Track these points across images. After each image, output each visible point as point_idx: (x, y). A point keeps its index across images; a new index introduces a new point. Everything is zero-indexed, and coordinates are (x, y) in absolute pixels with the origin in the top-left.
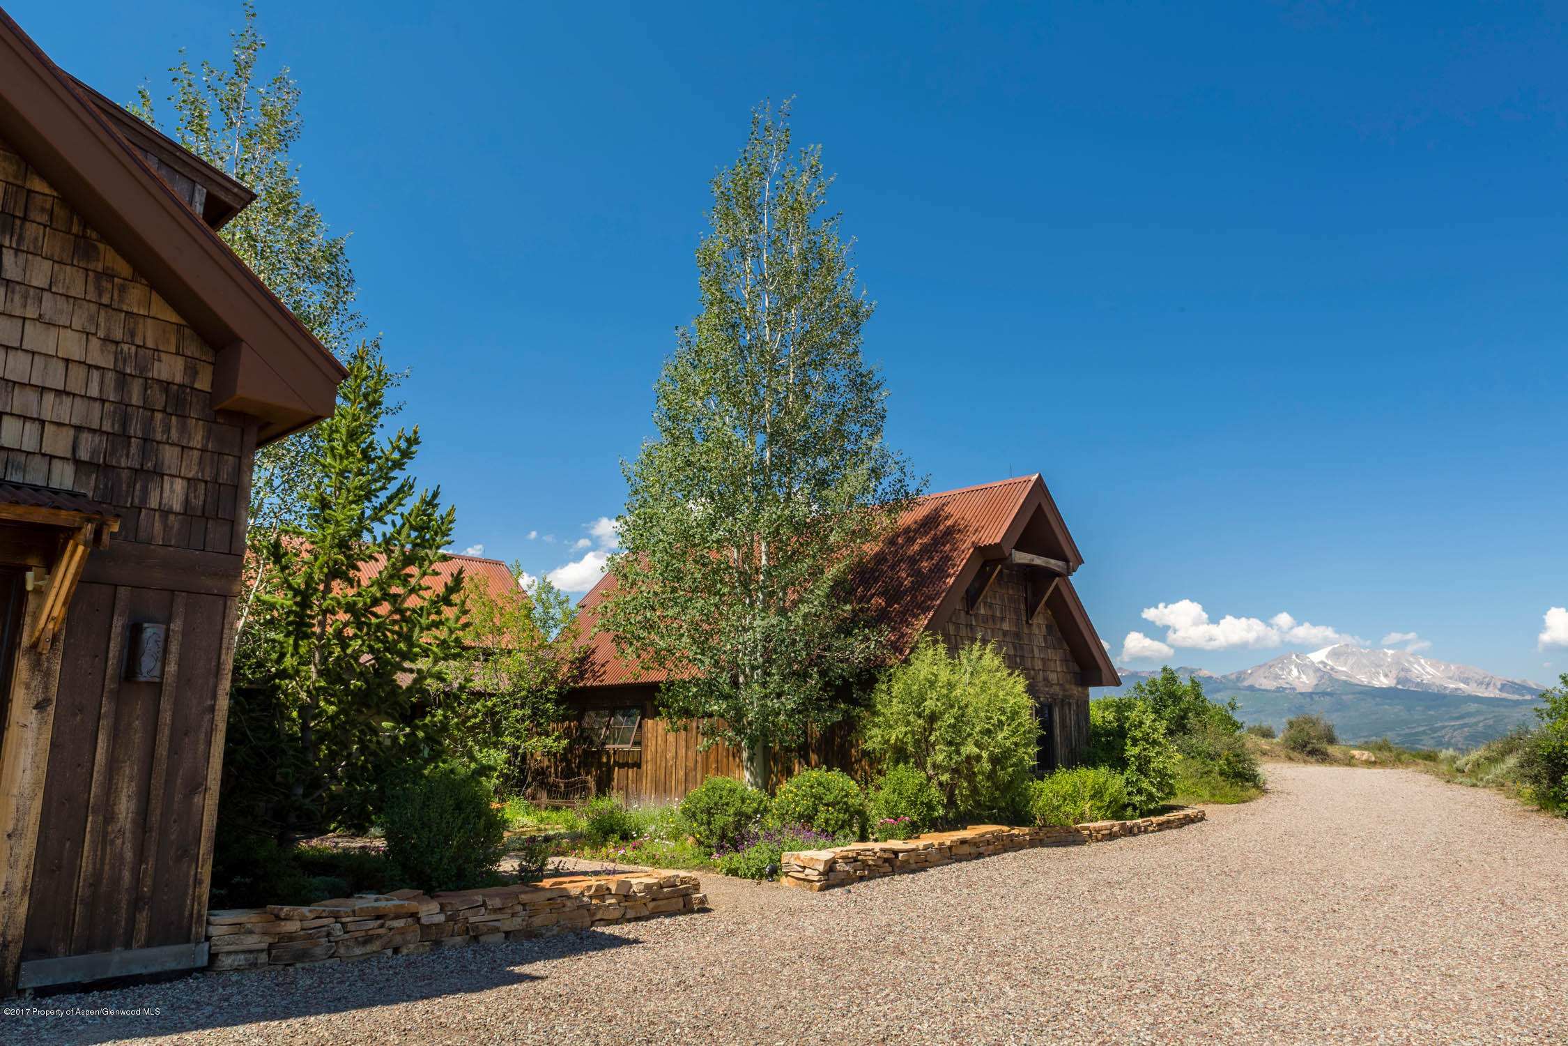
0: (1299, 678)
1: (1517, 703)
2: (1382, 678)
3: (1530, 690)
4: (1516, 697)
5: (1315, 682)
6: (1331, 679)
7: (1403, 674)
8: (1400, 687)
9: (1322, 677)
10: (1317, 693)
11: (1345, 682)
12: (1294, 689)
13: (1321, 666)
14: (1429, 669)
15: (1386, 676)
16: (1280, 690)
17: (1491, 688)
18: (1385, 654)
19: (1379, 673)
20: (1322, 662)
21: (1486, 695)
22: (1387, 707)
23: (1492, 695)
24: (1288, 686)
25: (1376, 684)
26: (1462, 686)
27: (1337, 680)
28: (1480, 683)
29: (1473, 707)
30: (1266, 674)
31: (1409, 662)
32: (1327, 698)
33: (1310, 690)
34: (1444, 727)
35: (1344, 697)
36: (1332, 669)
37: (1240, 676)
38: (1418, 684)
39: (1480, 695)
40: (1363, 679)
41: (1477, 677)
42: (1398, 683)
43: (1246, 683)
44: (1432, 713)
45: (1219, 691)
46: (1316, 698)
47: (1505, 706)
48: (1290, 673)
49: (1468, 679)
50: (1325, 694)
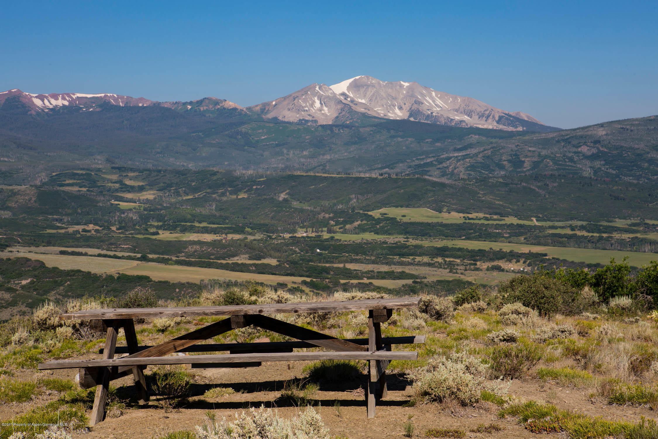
0: (320, 110)
1: (511, 135)
2: (397, 111)
3: (522, 122)
4: (511, 129)
5: (335, 115)
6: (351, 111)
7: (415, 106)
8: (412, 119)
9: (342, 109)
10: (337, 126)
11: (363, 114)
12: (316, 121)
13: (342, 98)
14: (439, 102)
15: (400, 108)
16: (302, 122)
17: (490, 120)
18: (401, 86)
19: (394, 106)
20: (343, 94)
21: (485, 127)
22: (400, 139)
23: (490, 127)
24: (310, 118)
25: (391, 116)
26: (466, 118)
27: (357, 113)
28: (481, 116)
29: (475, 138)
30: (290, 106)
31: (422, 94)
32: (347, 130)
33: (330, 123)
34: (449, 158)
35: (361, 130)
36: (352, 101)
37: (265, 108)
38: (428, 117)
39: (480, 126)
40: (379, 111)
41: (479, 109)
42: (411, 116)
43: (270, 116)
44: (438, 144)
45: (243, 123)
46: (336, 130)
47: (501, 138)
48: (312, 105)
49: (471, 111)
50: (344, 126)
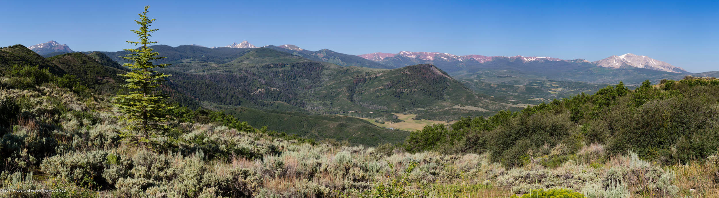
0: (616, 64)
1: (677, 74)
2: (641, 65)
3: (681, 70)
4: (677, 72)
5: (620, 66)
6: (626, 65)
7: (646, 64)
8: (645, 68)
9: (623, 64)
10: (621, 69)
11: (630, 66)
12: (614, 67)
13: (623, 60)
14: (654, 63)
15: (642, 64)
16: (609, 68)
17: (670, 69)
18: (642, 57)
19: (640, 63)
20: (623, 59)
21: (669, 71)
22: (641, 74)
23: (671, 72)
24: (612, 66)
25: (639, 67)
26: (663, 68)
27: (627, 65)
28: (668, 68)
29: (665, 75)
30: (606, 62)
31: (649, 60)
32: (624, 71)
33: (619, 68)
34: (657, 81)
35: (629, 71)
36: (626, 61)
37: (597, 63)
38: (650, 67)
39: (667, 71)
40: (635, 65)
41: (667, 66)
42: (645, 67)
43: (599, 65)
44: (654, 76)
45: (590, 67)
46: (620, 71)
47: (674, 75)
48: (613, 62)
49: (664, 66)
50: (623, 69)
